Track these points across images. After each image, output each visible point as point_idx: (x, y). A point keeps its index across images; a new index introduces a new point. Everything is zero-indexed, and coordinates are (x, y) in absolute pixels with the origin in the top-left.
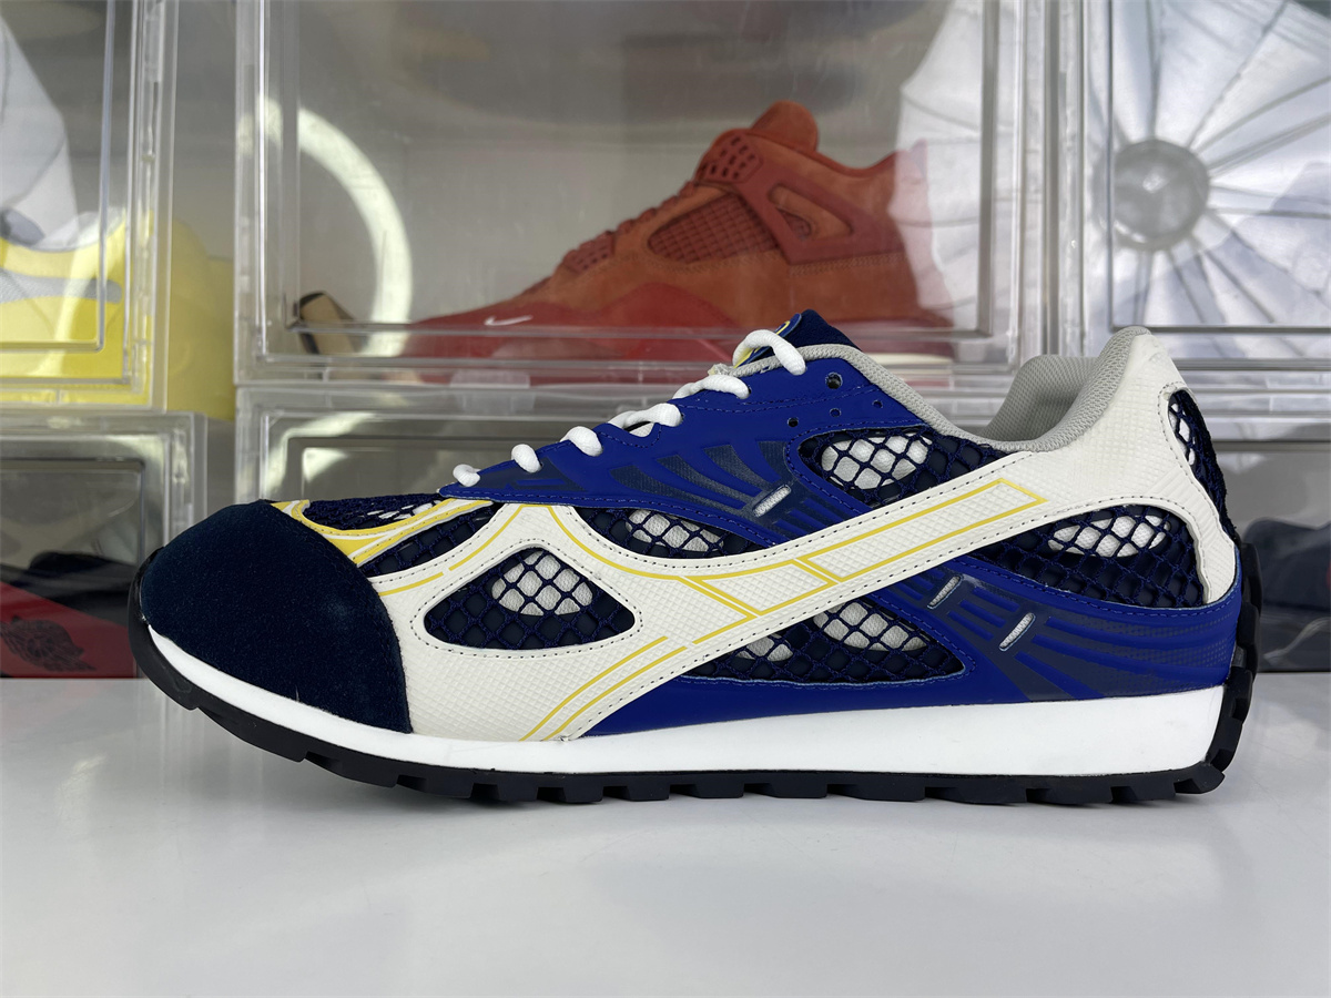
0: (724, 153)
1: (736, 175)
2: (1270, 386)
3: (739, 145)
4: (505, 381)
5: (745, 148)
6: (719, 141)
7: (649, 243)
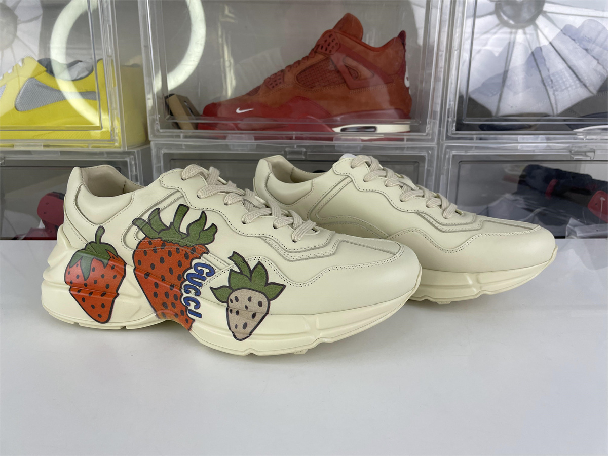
0: (326, 41)
1: (330, 51)
2: (519, 141)
3: (332, 38)
4: (246, 140)
5: (334, 39)
6: (324, 35)
7: (297, 77)
